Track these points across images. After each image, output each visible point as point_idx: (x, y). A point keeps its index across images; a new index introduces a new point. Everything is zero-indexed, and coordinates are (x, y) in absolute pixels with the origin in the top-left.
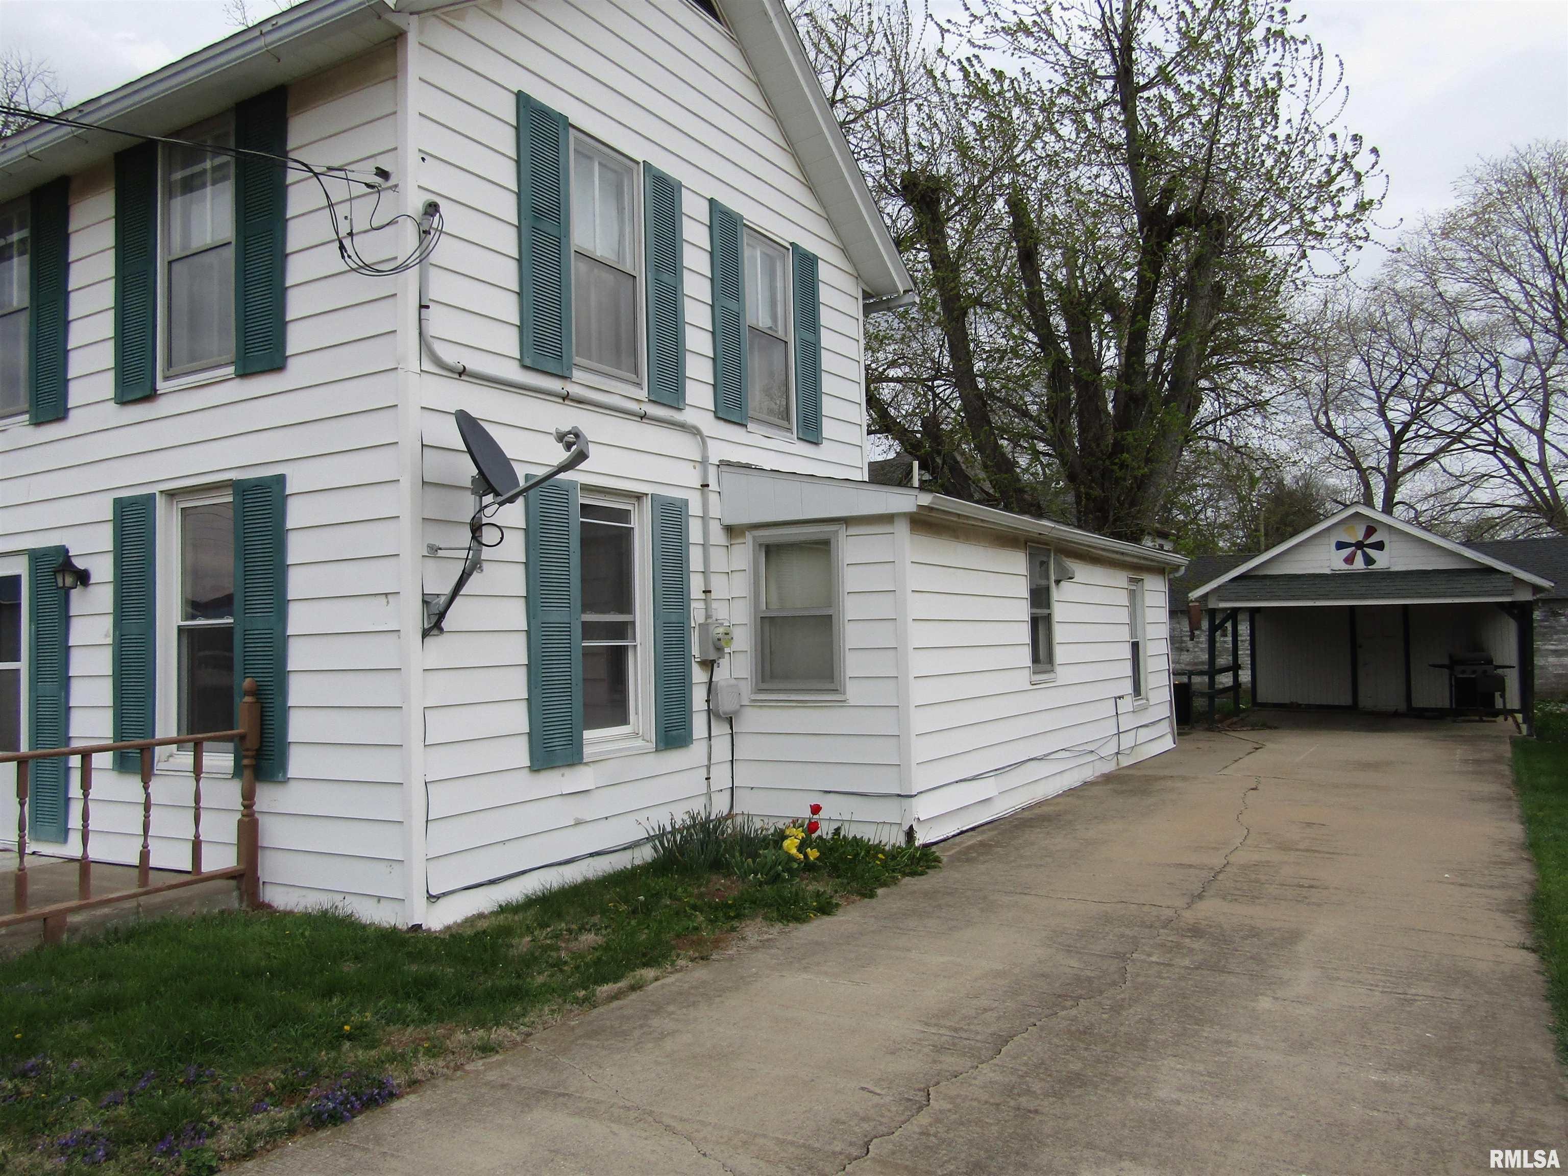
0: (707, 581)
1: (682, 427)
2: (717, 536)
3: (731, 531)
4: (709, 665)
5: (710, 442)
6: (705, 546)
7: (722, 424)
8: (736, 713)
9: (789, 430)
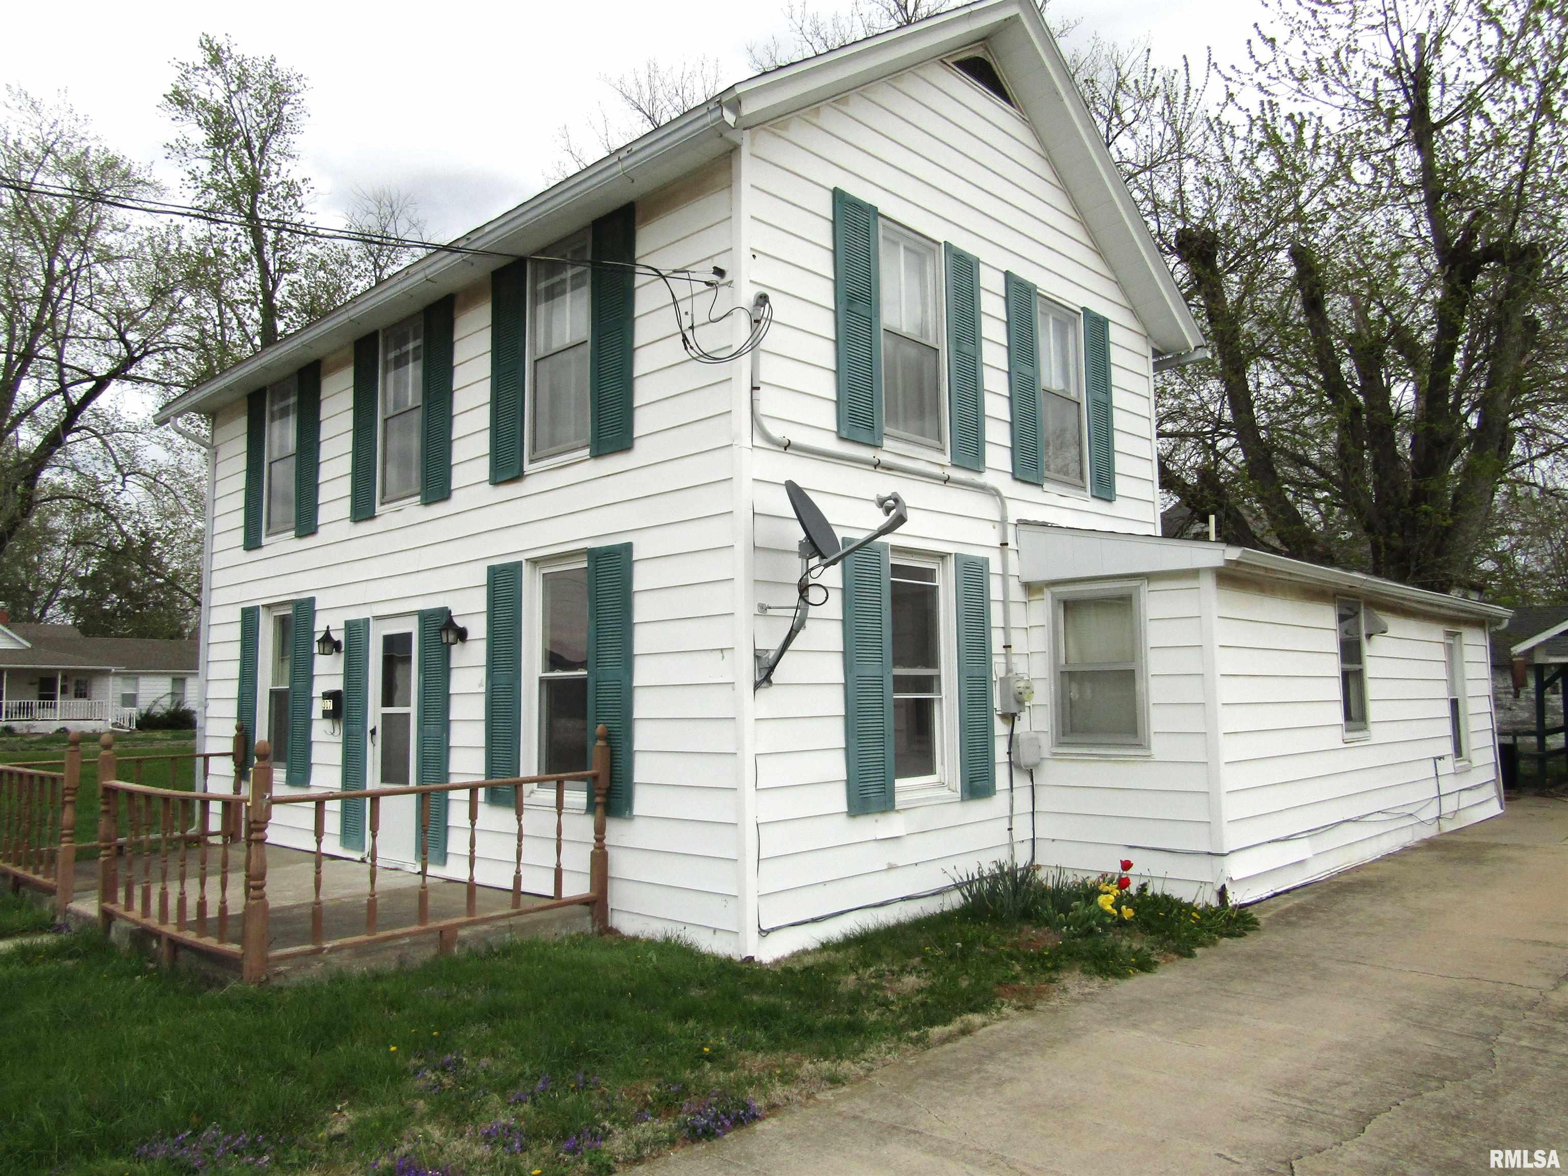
0: (1007, 635)
1: (982, 488)
2: (1016, 593)
3: (1030, 588)
4: (1010, 718)
5: (1008, 503)
6: (1005, 603)
7: (1019, 485)
8: (1036, 765)
9: (1083, 488)
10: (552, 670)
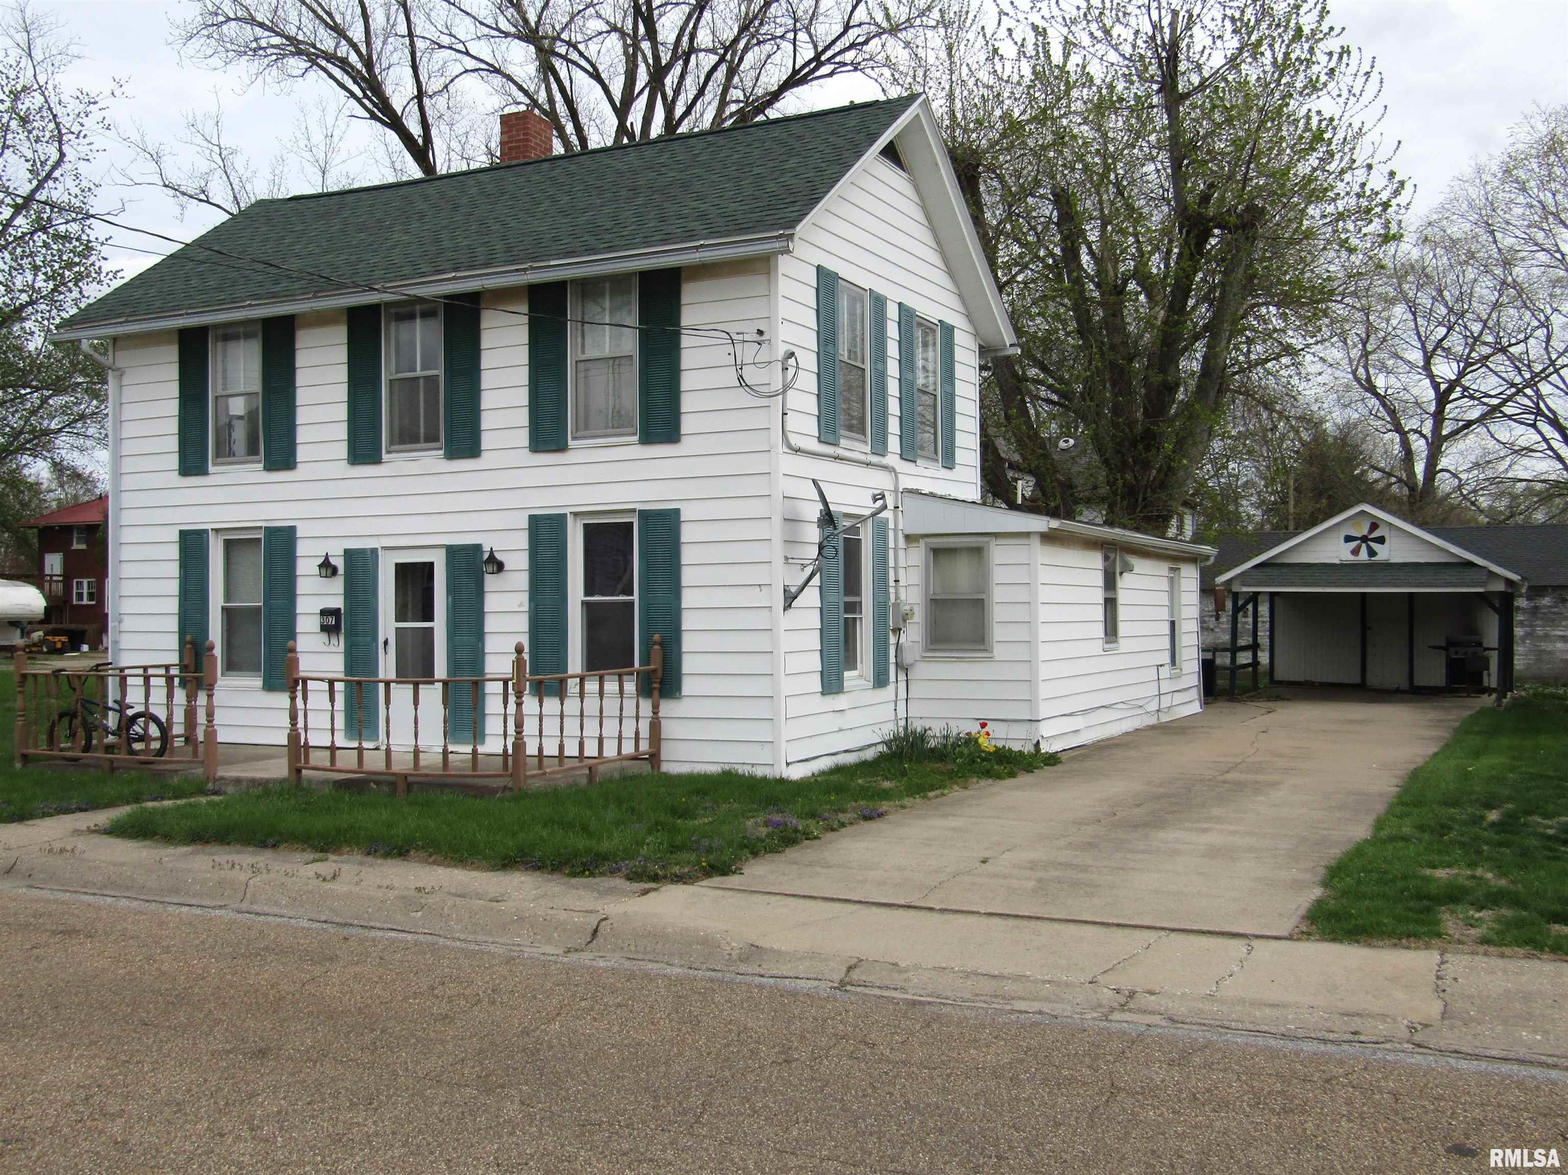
0: (896, 573)
1: (885, 467)
2: (902, 543)
3: (908, 538)
4: (897, 630)
5: (900, 476)
6: (895, 549)
7: (903, 462)
8: (912, 665)
9: (937, 460)
10: (592, 595)
